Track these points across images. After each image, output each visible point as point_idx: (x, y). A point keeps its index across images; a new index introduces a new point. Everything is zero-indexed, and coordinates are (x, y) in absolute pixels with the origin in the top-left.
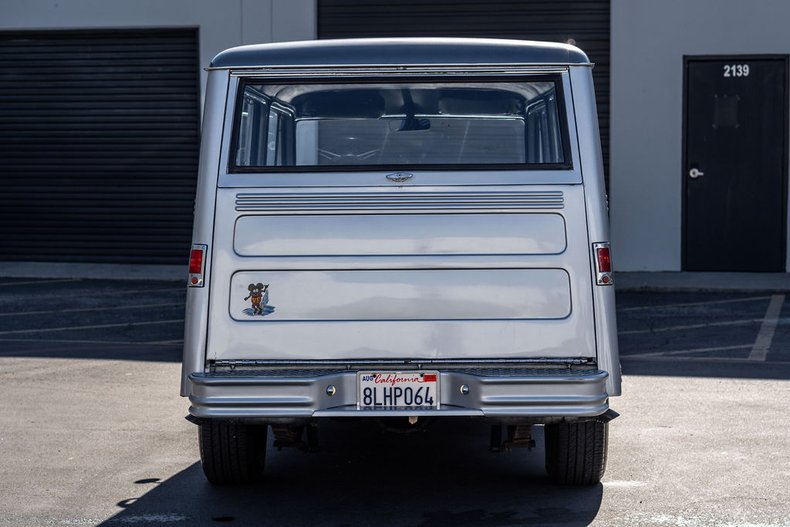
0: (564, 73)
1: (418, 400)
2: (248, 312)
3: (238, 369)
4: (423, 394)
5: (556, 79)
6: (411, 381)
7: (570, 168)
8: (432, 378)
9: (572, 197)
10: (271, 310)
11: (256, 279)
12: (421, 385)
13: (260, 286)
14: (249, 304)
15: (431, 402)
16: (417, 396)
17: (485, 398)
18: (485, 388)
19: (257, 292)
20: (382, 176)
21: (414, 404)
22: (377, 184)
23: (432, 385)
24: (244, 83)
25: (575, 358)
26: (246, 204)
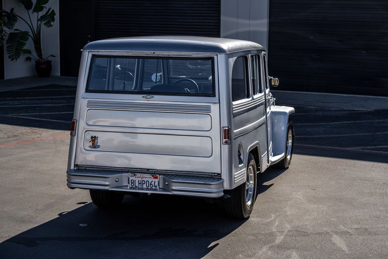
0: (215, 57)
1: (151, 186)
2: (90, 147)
3: (87, 168)
4: (153, 183)
5: (212, 59)
6: (148, 178)
7: (214, 96)
8: (157, 178)
9: (215, 108)
10: (99, 146)
11: (94, 134)
12: (152, 180)
13: (95, 137)
14: (91, 144)
15: (156, 187)
16: (151, 184)
17: (174, 188)
18: (174, 184)
19: (94, 139)
20: (140, 96)
21: (149, 187)
22: (139, 99)
23: (156, 180)
24: (94, 56)
25: (212, 173)
26: (91, 105)
